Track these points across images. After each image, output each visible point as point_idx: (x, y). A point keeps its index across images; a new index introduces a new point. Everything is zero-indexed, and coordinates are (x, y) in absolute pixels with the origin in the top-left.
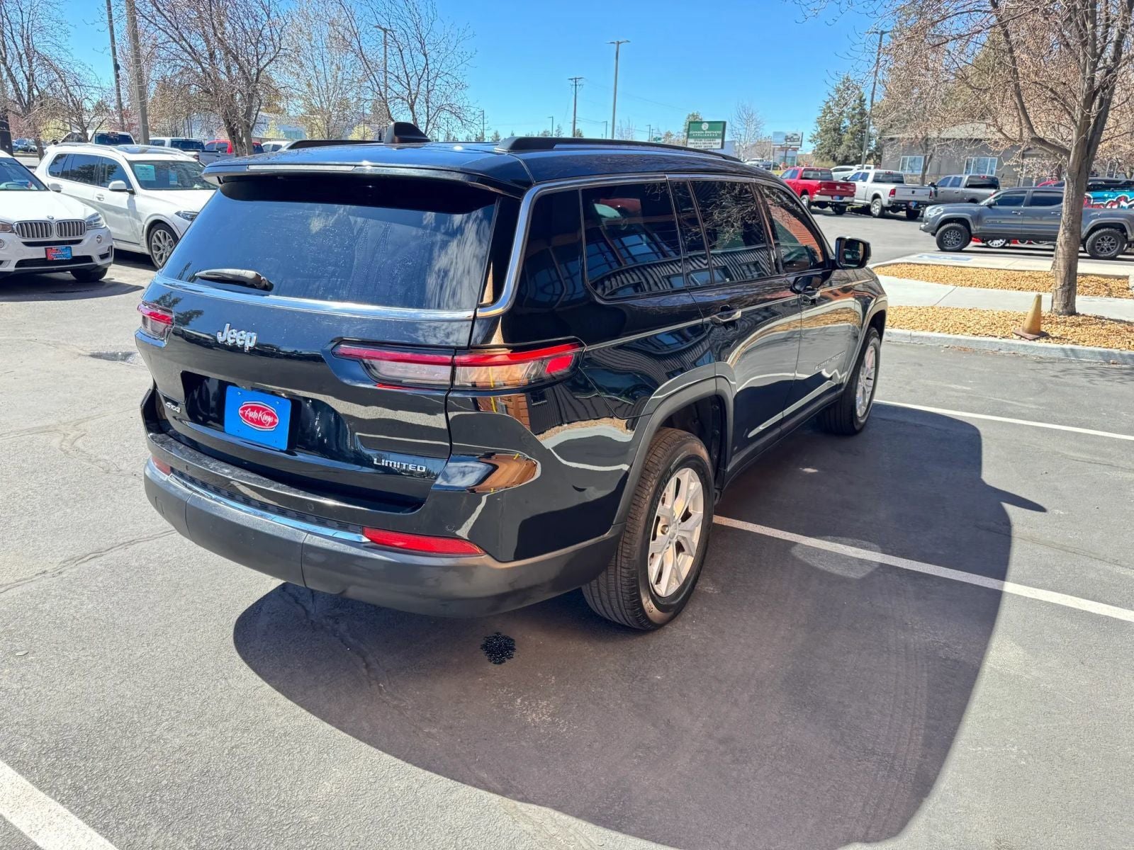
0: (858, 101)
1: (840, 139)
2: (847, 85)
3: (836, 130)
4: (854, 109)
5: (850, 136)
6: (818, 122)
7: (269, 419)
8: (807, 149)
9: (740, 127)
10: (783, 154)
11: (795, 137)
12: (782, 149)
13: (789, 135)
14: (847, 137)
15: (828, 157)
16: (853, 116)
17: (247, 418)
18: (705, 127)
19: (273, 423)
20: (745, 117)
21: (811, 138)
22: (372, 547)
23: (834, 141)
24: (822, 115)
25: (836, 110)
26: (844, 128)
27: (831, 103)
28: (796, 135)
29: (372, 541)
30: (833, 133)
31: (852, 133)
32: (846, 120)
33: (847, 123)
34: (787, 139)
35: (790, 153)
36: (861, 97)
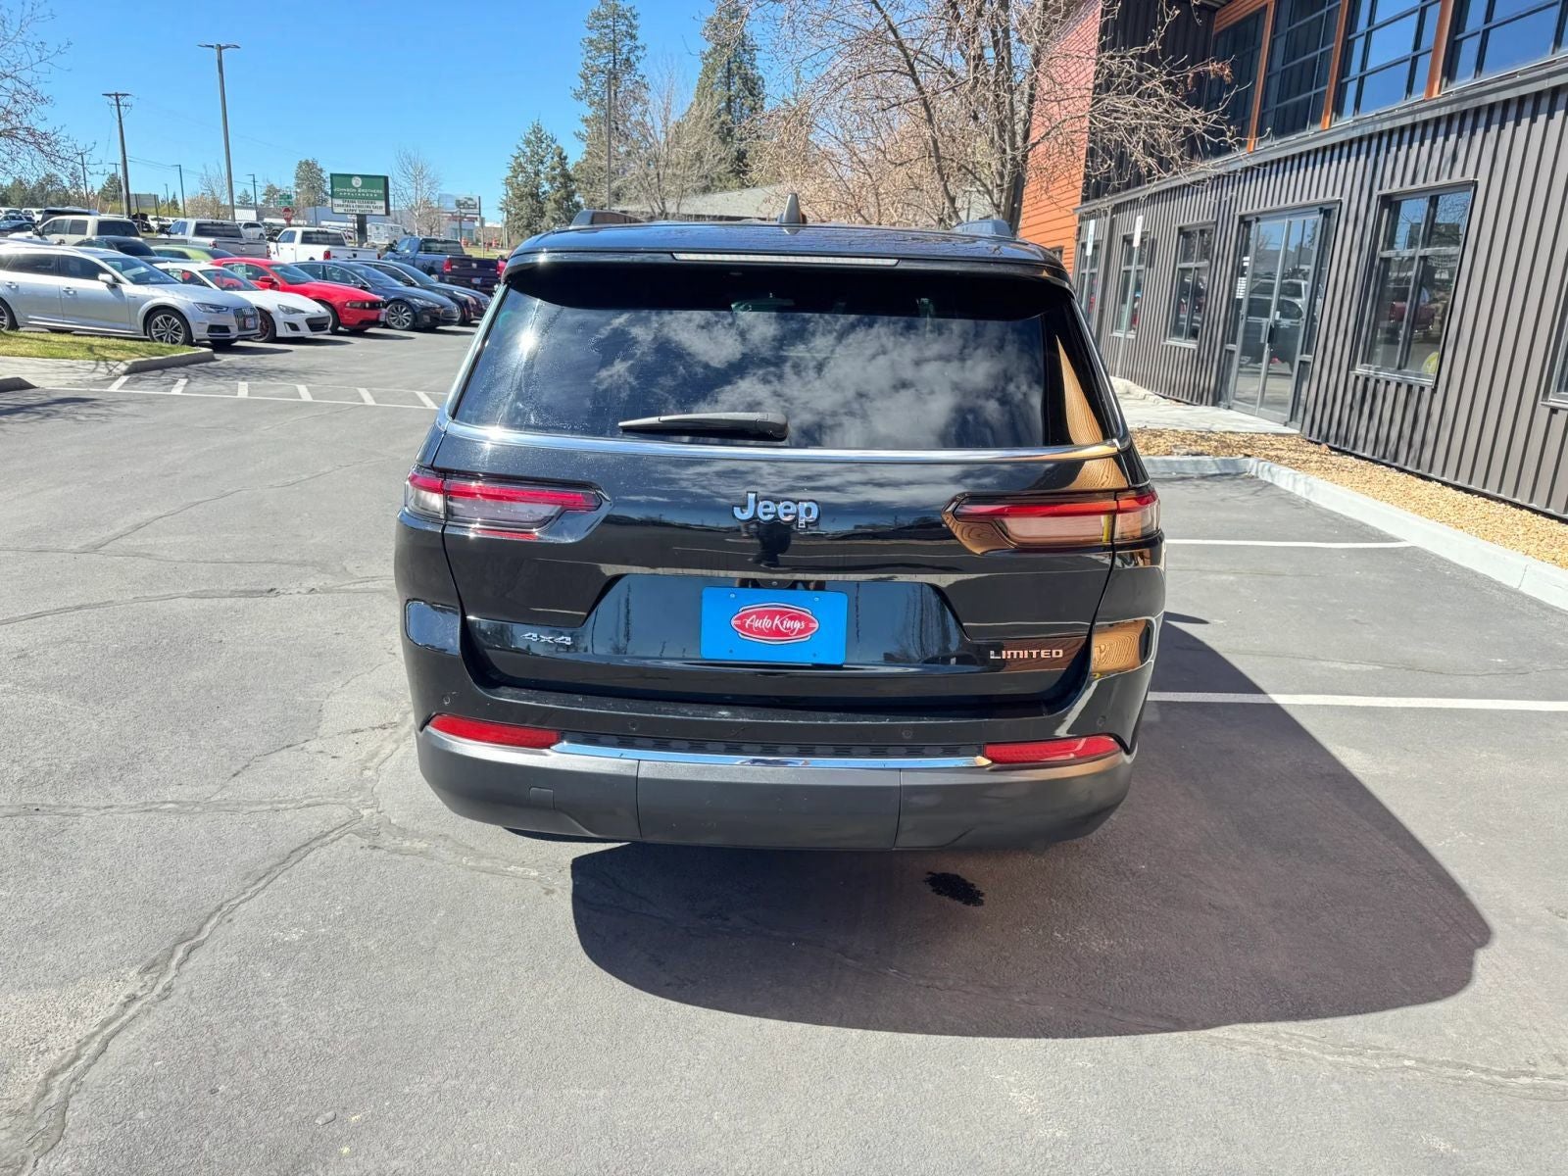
0: (556, 159)
1: (541, 209)
2: (538, 137)
3: (534, 196)
4: (553, 169)
5: (554, 205)
6: (506, 184)
7: (797, 625)
8: (494, 219)
9: (407, 185)
10: (456, 225)
11: (470, 202)
12: (454, 218)
13: (462, 199)
14: (550, 206)
15: (528, 232)
16: (554, 178)
17: (750, 630)
18: (357, 182)
19: (807, 629)
20: (411, 171)
21: (501, 206)
22: (993, 770)
23: (533, 211)
24: (511, 174)
25: (530, 168)
26: (544, 193)
27: (522, 160)
28: (470, 199)
29: (994, 761)
30: (530, 199)
31: (556, 201)
32: (544, 182)
33: (546, 187)
34: (459, 204)
35: (465, 224)
36: (561, 154)
